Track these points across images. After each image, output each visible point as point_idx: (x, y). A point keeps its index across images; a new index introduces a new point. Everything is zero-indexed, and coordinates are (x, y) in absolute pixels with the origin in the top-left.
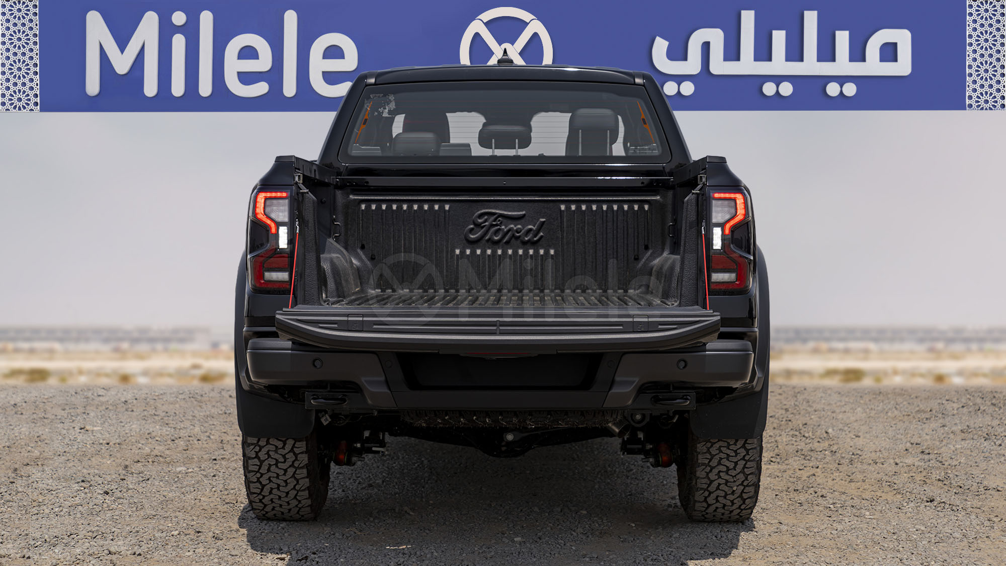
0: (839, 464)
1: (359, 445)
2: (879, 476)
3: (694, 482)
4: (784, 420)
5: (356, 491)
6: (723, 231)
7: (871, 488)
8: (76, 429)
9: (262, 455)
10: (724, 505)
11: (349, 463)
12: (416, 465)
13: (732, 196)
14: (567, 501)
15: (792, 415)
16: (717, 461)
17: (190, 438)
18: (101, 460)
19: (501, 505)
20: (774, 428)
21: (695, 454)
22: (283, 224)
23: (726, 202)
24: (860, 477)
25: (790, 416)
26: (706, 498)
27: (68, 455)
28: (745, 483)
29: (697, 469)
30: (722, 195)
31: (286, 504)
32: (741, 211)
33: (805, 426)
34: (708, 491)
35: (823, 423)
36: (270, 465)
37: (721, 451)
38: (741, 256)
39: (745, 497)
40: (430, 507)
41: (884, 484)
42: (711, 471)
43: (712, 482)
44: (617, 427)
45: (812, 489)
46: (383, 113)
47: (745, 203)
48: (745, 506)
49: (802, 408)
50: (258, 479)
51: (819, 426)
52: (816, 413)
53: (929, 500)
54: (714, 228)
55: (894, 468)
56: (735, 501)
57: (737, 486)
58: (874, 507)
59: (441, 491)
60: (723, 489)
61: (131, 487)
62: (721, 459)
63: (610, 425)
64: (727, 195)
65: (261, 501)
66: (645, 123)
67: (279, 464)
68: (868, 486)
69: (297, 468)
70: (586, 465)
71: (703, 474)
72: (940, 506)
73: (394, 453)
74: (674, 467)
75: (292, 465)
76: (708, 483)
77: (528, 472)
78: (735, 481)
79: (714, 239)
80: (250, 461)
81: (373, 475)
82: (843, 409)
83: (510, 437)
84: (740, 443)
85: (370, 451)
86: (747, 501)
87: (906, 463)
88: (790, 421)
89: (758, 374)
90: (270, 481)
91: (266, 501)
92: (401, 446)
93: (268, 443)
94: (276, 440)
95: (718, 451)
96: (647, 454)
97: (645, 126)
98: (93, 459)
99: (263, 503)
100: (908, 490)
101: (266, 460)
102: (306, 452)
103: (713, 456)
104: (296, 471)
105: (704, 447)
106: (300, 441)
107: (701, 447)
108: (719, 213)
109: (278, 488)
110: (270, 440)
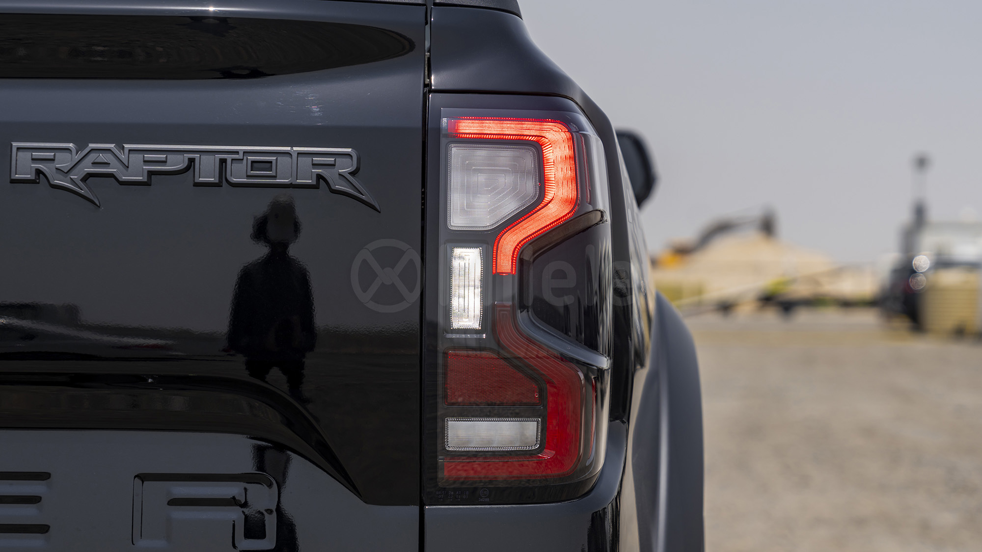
6: (490, 260)
13: (529, 129)
23: (505, 155)
30: (492, 128)
32: (560, 188)
38: (562, 358)
54: (458, 251)
64: (510, 128)
79: (454, 290)
108: (477, 194)
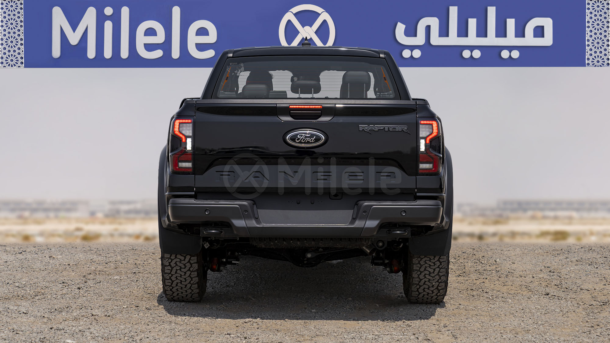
0: (499, 277)
1: (224, 260)
2: (521, 283)
3: (411, 280)
4: (471, 254)
5: (220, 289)
6: (426, 141)
7: (516, 289)
8: (46, 257)
9: (173, 264)
10: (428, 293)
11: (219, 270)
12: (252, 276)
13: (431, 122)
14: (340, 294)
15: (477, 252)
16: (424, 268)
17: (116, 262)
18: (69, 273)
19: (303, 296)
20: (464, 259)
21: (412, 264)
22: (189, 137)
23: (427, 126)
24: (510, 283)
25: (475, 253)
26: (418, 289)
27: (48, 270)
28: (440, 281)
29: (413, 273)
30: (425, 122)
31: (185, 292)
32: (435, 131)
33: (483, 258)
34: (419, 285)
35: (494, 256)
36: (177, 270)
37: (426, 263)
38: (436, 155)
39: (440, 289)
40: (263, 296)
41: (523, 287)
42: (420, 274)
43: (421, 280)
44: (369, 250)
45: (481, 289)
46: (237, 73)
47: (438, 126)
48: (440, 294)
49: (483, 248)
50: (170, 277)
51: (492, 257)
52: (492, 251)
53: (546, 294)
54: (421, 140)
55: (532, 279)
56: (434, 291)
57: (435, 282)
58: (515, 298)
59: (269, 289)
60: (427, 284)
61: (91, 286)
62: (426, 267)
63: (364, 248)
64: (428, 122)
65: (171, 290)
66: (385, 80)
67: (182, 269)
68: (514, 288)
69: (191, 272)
70: (352, 277)
71: (416, 276)
72: (552, 297)
73: (239, 270)
74: (401, 273)
75: (189, 270)
76: (419, 280)
77: (318, 280)
78: (434, 280)
79: (421, 145)
80: (165, 267)
81: (228, 281)
82: (508, 249)
83: (309, 255)
84: (437, 258)
85: (231, 263)
86: (441, 291)
87: (539, 277)
88: (475, 255)
89: (445, 219)
90: (177, 279)
91: (174, 290)
92: (242, 267)
93: (176, 257)
94: (180, 256)
95: (424, 263)
96: (385, 265)
97: (385, 81)
98: (63, 272)
99: (172, 291)
100: (536, 290)
101: (175, 266)
102: (197, 263)
103: (421, 266)
104: (191, 273)
105: (417, 261)
106: (193, 257)
107: (415, 261)
108: (424, 132)
109: (181, 283)
110: (177, 256)
